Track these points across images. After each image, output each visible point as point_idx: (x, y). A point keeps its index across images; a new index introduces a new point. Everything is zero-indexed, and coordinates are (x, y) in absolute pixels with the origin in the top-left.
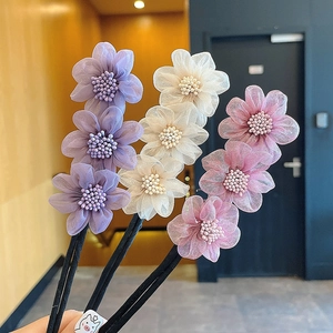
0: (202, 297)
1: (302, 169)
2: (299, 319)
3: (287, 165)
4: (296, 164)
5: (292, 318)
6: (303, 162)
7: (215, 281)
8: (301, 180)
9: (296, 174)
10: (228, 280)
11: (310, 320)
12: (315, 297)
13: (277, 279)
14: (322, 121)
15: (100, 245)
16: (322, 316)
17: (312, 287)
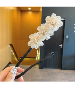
0: (40, 72)
1: (63, 47)
2: (60, 77)
4: (61, 46)
5: (58, 77)
6: (63, 45)
7: (43, 69)
8: (62, 49)
9: (61, 47)
10: (46, 69)
11: (62, 77)
12: (63, 73)
13: (56, 69)
14: (67, 37)
15: (17, 60)
16: (65, 77)
17: (63, 71)
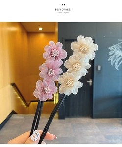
1: (92, 83)
2: (91, 131)
3: (88, 82)
4: (90, 82)
5: (89, 131)
6: (93, 81)
8: (92, 87)
9: (90, 84)
11: (95, 132)
12: (96, 124)
14: (99, 68)
15: (26, 106)
16: (99, 130)
